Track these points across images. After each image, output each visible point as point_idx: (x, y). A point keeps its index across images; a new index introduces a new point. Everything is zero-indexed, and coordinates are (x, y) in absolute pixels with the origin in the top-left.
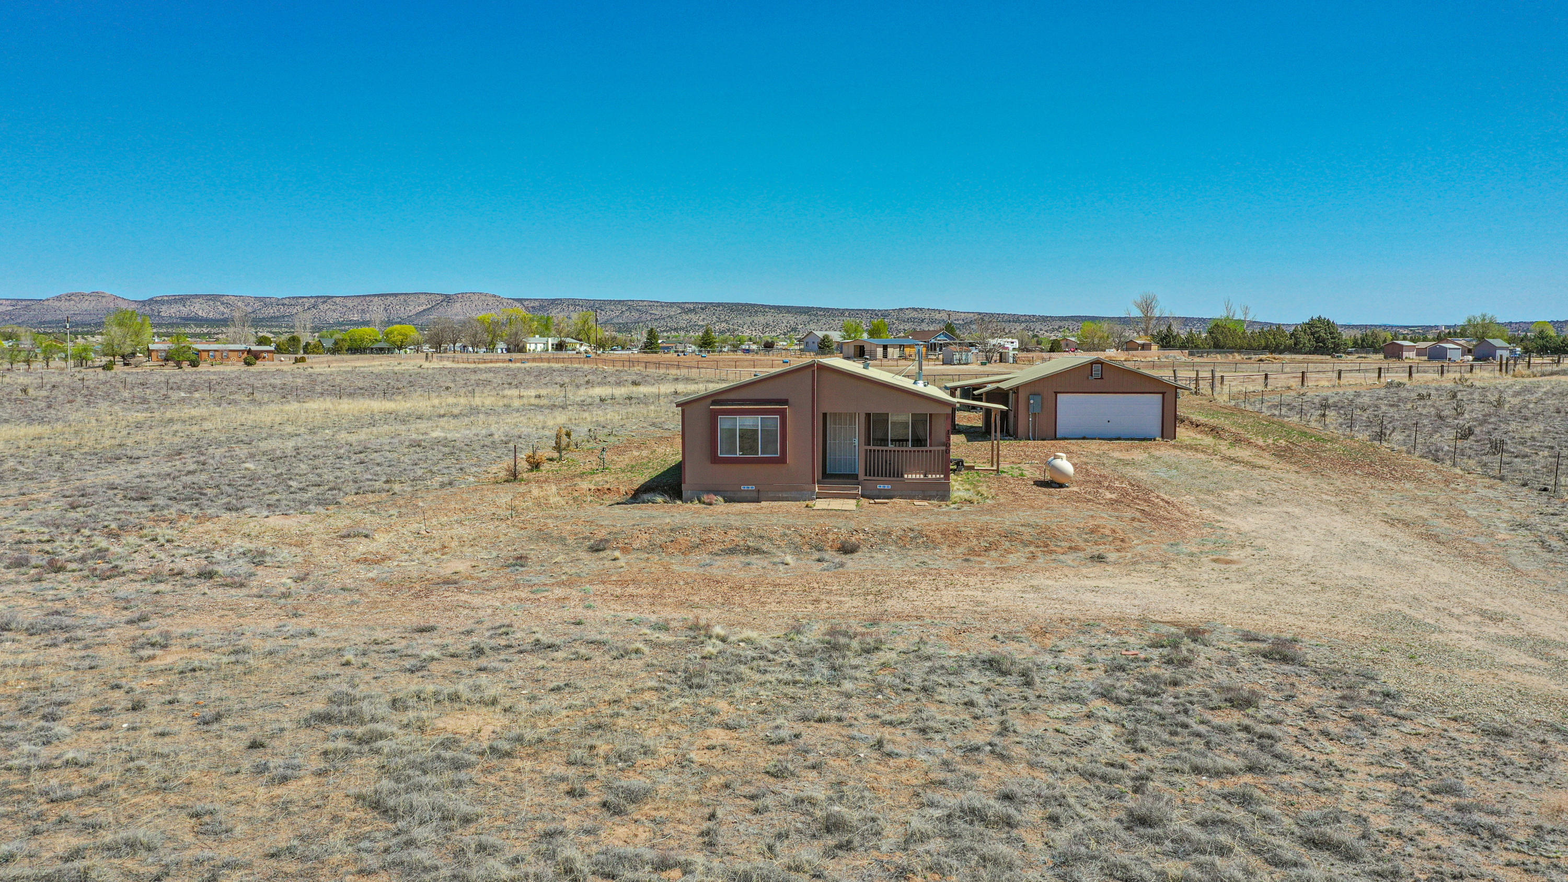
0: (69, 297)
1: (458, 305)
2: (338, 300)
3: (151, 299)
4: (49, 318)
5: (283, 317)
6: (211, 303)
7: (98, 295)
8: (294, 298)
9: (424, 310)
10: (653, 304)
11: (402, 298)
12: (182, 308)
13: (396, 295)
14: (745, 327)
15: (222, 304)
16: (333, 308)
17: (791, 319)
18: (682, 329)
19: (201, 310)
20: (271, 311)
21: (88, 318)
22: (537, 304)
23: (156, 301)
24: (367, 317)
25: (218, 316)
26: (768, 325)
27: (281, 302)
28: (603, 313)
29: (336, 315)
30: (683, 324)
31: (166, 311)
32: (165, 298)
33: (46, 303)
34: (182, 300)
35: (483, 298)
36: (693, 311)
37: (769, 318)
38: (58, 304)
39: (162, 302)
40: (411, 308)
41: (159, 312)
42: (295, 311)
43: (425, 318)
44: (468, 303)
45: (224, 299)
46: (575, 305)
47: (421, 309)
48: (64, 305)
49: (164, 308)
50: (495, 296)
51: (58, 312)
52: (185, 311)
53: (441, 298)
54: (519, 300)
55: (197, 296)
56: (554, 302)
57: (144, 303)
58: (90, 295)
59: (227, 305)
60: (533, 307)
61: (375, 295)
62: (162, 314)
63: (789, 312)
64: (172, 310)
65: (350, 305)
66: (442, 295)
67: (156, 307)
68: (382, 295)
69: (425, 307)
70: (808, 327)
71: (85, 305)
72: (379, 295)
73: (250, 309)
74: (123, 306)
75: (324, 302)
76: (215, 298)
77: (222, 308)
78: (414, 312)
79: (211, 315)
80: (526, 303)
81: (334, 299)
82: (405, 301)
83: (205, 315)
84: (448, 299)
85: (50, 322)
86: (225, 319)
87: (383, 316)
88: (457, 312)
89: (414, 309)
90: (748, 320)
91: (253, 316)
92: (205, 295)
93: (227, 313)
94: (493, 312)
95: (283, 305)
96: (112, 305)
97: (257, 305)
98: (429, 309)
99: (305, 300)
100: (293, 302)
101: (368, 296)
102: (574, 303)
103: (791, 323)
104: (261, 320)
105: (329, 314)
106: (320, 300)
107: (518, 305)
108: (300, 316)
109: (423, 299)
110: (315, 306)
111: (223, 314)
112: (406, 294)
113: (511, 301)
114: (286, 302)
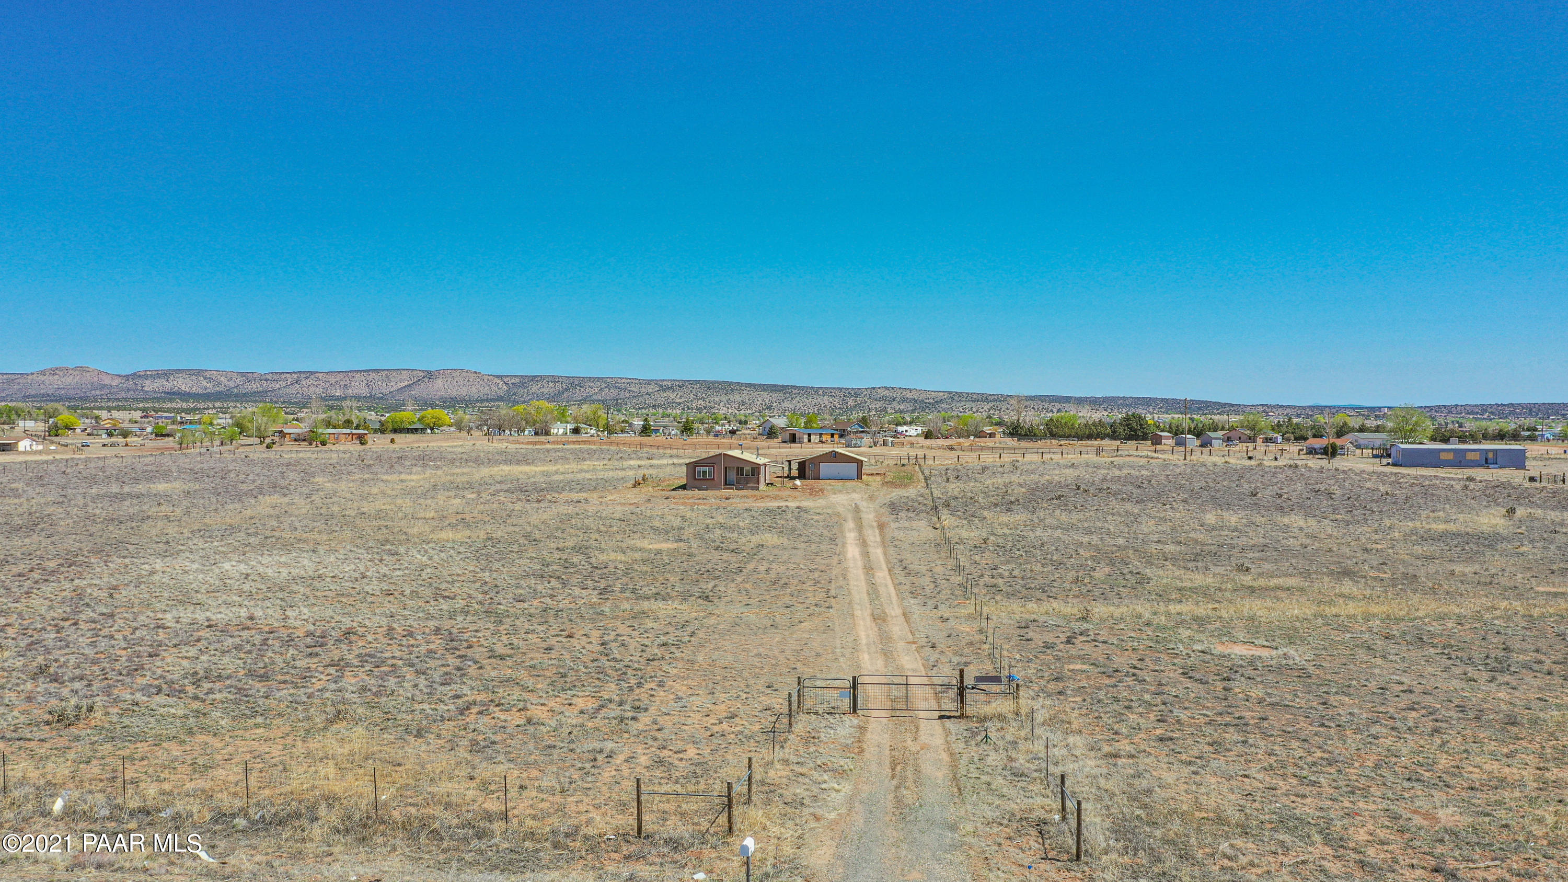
0: (54, 371)
1: (439, 381)
2: (320, 376)
3: (135, 374)
4: (33, 392)
5: (266, 392)
6: (194, 378)
7: (83, 369)
8: (276, 373)
9: (406, 386)
10: (631, 381)
11: (384, 373)
12: (165, 383)
13: (378, 371)
15: (205, 378)
16: (316, 383)
17: (766, 397)
18: (660, 406)
19: (183, 384)
20: (254, 387)
21: (71, 393)
22: (517, 380)
23: (140, 376)
25: (201, 391)
26: (743, 403)
27: (264, 377)
28: (582, 389)
29: (318, 391)
30: (661, 401)
31: (149, 386)
32: (148, 373)
33: (30, 377)
34: (166, 374)
35: (464, 374)
36: (671, 388)
37: (745, 396)
38: (42, 378)
39: (146, 377)
40: (393, 384)
41: (143, 387)
42: (278, 386)
43: (406, 393)
44: (449, 380)
45: (207, 374)
46: (555, 382)
47: (403, 385)
48: (47, 379)
49: (147, 382)
50: (476, 373)
51: (42, 386)
52: (168, 386)
53: (422, 374)
54: (500, 377)
55: (180, 371)
56: (533, 378)
57: (127, 377)
58: (75, 369)
59: (210, 380)
60: (513, 384)
61: (357, 371)
62: (146, 389)
63: (764, 390)
64: (156, 385)
65: (333, 380)
66: (423, 371)
67: (139, 382)
68: (365, 371)
69: (406, 383)
70: (783, 405)
71: (69, 380)
72: (361, 371)
73: (232, 384)
74: (107, 381)
75: (307, 378)
76: (199, 373)
77: (204, 383)
78: (395, 388)
79: (194, 390)
80: (506, 380)
81: (317, 375)
82: (387, 376)
83: (188, 390)
84: (430, 375)
85: (34, 396)
86: (208, 394)
87: (365, 392)
88: (439, 388)
89: (395, 384)
90: (724, 398)
91: (236, 391)
92: (189, 370)
93: (210, 387)
94: (474, 388)
95: (266, 380)
96: (96, 379)
97: (240, 380)
98: (410, 385)
99: (288, 375)
100: (275, 377)
101: (351, 372)
102: (554, 379)
103: (767, 401)
104: (245, 395)
105: (312, 389)
106: (303, 376)
107: (499, 381)
108: (283, 391)
109: (405, 375)
110: (297, 382)
111: (206, 388)
112: (388, 370)
113: (492, 378)
114: (269, 377)
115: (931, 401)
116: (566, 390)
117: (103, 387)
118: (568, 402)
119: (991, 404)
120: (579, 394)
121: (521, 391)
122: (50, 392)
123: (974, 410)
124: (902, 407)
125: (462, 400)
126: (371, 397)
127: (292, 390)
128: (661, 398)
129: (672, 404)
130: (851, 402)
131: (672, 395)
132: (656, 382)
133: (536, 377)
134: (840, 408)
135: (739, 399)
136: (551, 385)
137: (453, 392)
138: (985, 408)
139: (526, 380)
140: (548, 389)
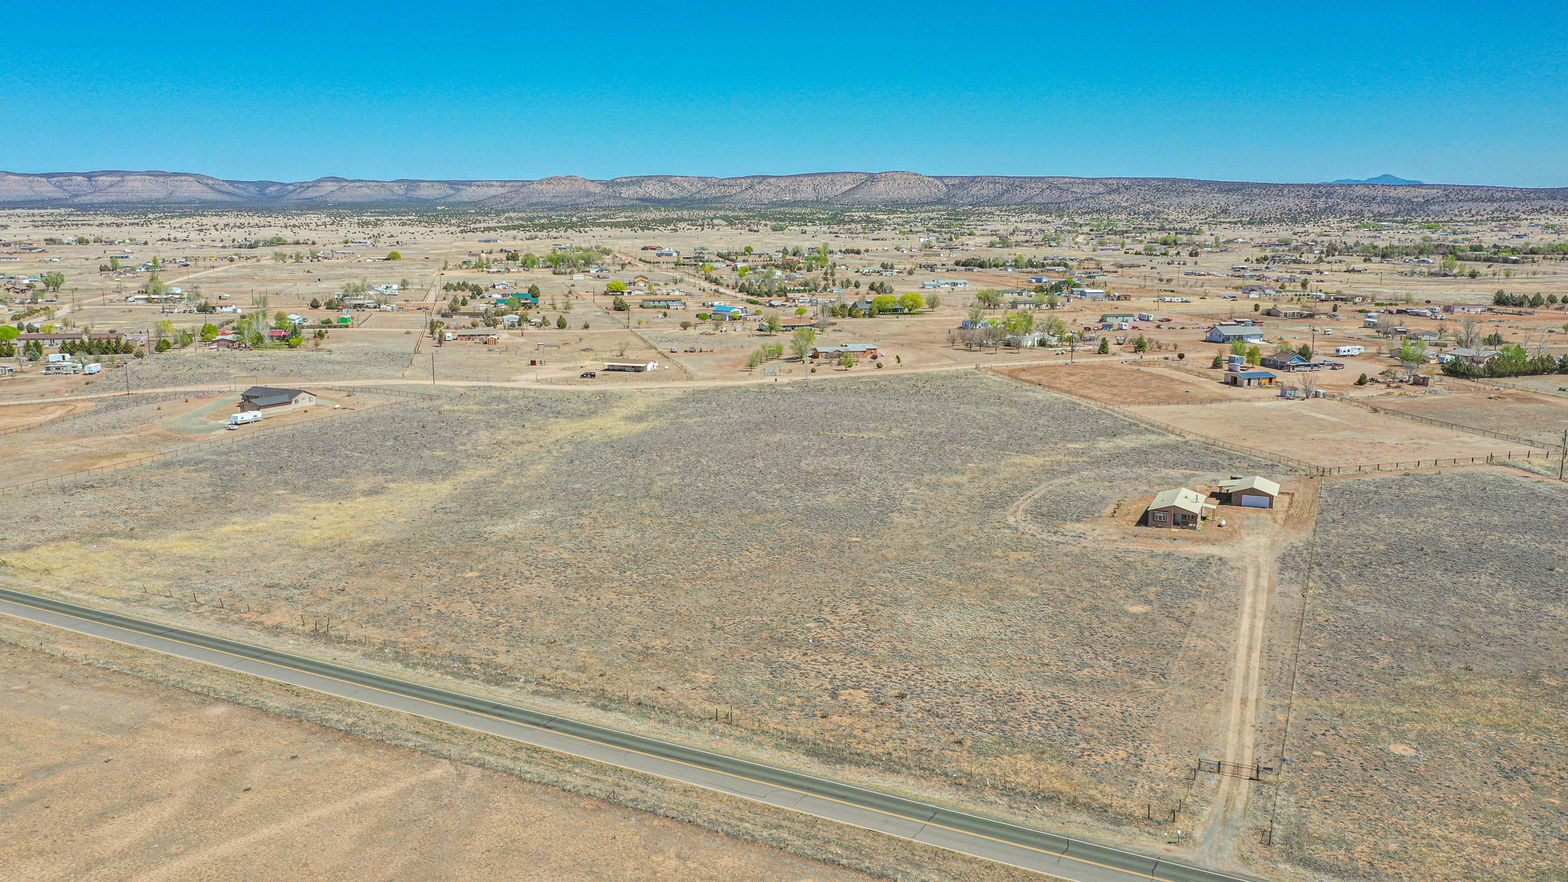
0: (549, 181)
1: (881, 184)
2: (772, 180)
3: (613, 181)
4: (534, 200)
5: (724, 197)
6: (662, 184)
7: (571, 178)
8: (733, 178)
9: (850, 190)
10: (1073, 181)
11: (830, 177)
12: (639, 189)
13: (823, 174)
14: (1171, 208)
15: (671, 184)
16: (768, 188)
17: (1221, 199)
18: (1105, 211)
19: (653, 190)
20: (714, 192)
21: (564, 201)
22: (957, 181)
23: (617, 183)
24: (798, 197)
25: (668, 197)
26: (1196, 206)
27: (722, 183)
28: (1023, 191)
29: (771, 195)
31: (627, 192)
32: (624, 180)
33: (532, 185)
34: (638, 181)
35: (905, 176)
36: (1117, 190)
37: (1199, 199)
38: (540, 187)
39: (622, 184)
40: (838, 187)
41: (620, 194)
42: (734, 191)
43: (850, 197)
44: (891, 182)
45: (672, 180)
46: (995, 183)
47: (847, 188)
48: (545, 188)
49: (624, 189)
50: (917, 174)
52: (641, 192)
53: (865, 177)
54: (940, 178)
55: (650, 178)
56: (973, 179)
57: (607, 184)
58: (565, 179)
59: (676, 185)
60: (953, 185)
61: (804, 175)
62: (623, 195)
63: (1220, 191)
64: (631, 192)
65: (783, 185)
66: (866, 174)
67: (617, 189)
68: (812, 175)
69: (850, 186)
70: (1240, 209)
71: (561, 188)
72: (808, 175)
73: (694, 190)
74: (592, 188)
75: (760, 183)
76: (664, 179)
77: (671, 189)
78: (840, 192)
79: (662, 196)
80: (946, 181)
81: (769, 180)
82: (832, 180)
83: (657, 196)
84: (872, 178)
85: (535, 204)
86: (674, 200)
87: (811, 196)
88: (881, 191)
89: (841, 188)
90: (1175, 201)
91: (698, 196)
92: (657, 176)
93: (676, 193)
94: (914, 191)
95: (724, 185)
96: (583, 187)
97: (701, 185)
98: (854, 188)
99: (743, 180)
100: (733, 182)
101: (799, 176)
102: (994, 180)
103: (1223, 203)
104: (706, 201)
105: (764, 194)
106: (756, 181)
107: (939, 183)
108: (739, 197)
109: (849, 178)
110: (751, 187)
111: (672, 194)
112: (833, 173)
113: (932, 179)
114: (726, 182)
115: (1421, 199)
116: (1007, 191)
117: (589, 194)
118: (1008, 205)
119: (1496, 205)
120: (1020, 195)
121: (961, 193)
122: (548, 200)
123: (1473, 212)
124: (1382, 210)
125: (903, 204)
126: (817, 201)
127: (747, 195)
128: (1106, 201)
129: (1118, 209)
130: (1321, 204)
131: (1117, 198)
132: (1102, 181)
133: (975, 177)
134: (1307, 212)
135: (1191, 203)
136: (991, 186)
137: (895, 195)
138: (1488, 210)
139: (966, 181)
140: (988, 191)
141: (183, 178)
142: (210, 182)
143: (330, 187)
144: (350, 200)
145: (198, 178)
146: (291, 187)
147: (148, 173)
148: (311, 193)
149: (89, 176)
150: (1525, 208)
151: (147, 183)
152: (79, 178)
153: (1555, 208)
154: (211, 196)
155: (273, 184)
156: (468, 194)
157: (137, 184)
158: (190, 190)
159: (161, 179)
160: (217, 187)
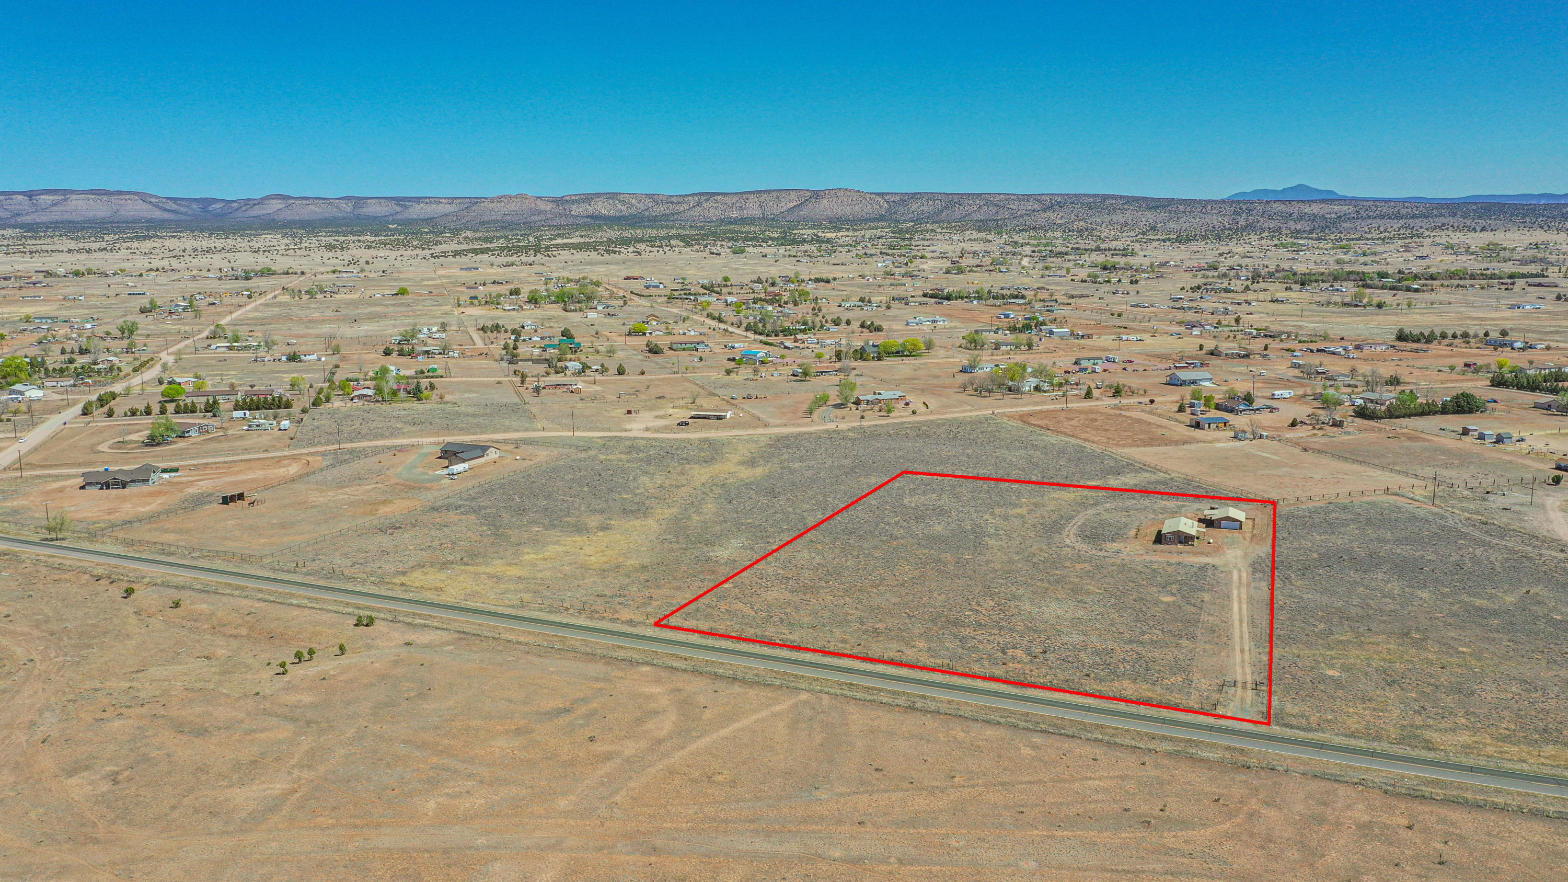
0: (500, 199)
1: (825, 201)
2: (718, 197)
3: (562, 197)
5: (673, 214)
6: (611, 201)
7: (523, 197)
8: (681, 196)
9: (795, 207)
10: (1008, 197)
11: (775, 194)
12: (588, 207)
13: (769, 192)
14: (1104, 225)
15: (620, 202)
16: (715, 205)
19: (603, 208)
20: (661, 209)
21: (518, 218)
22: (898, 198)
23: (567, 201)
24: (745, 214)
25: (618, 214)
26: (1126, 224)
27: (669, 200)
28: (961, 208)
29: (718, 212)
30: (1041, 222)
31: (576, 210)
32: (573, 198)
34: (588, 198)
35: (848, 193)
36: (1051, 208)
39: (572, 202)
40: (783, 204)
41: (571, 211)
43: (796, 214)
44: (835, 199)
45: (621, 197)
46: (935, 200)
47: (792, 205)
48: (497, 206)
49: (574, 207)
50: (859, 191)
52: (589, 209)
53: (808, 194)
54: (881, 195)
55: (598, 195)
56: (914, 196)
57: (558, 201)
58: (516, 197)
59: (623, 202)
60: (893, 202)
61: (750, 193)
62: (573, 213)
64: (581, 209)
65: (729, 202)
66: (809, 191)
67: (567, 207)
68: (758, 192)
69: (795, 203)
70: (1168, 226)
71: (512, 207)
72: (753, 192)
73: (642, 206)
74: (542, 206)
75: (707, 200)
76: (612, 196)
77: (619, 206)
78: (785, 208)
79: (612, 214)
80: (887, 198)
81: (716, 197)
82: (777, 197)
83: (607, 213)
84: (816, 195)
85: (486, 222)
86: (623, 217)
87: (758, 213)
88: (825, 207)
89: (786, 205)
90: (1107, 218)
91: (647, 213)
92: (605, 194)
93: (624, 210)
94: (857, 207)
95: (672, 203)
96: (533, 205)
97: (648, 203)
98: (798, 205)
99: (690, 198)
100: (680, 200)
101: (745, 193)
102: (933, 196)
103: (1151, 221)
104: (655, 219)
105: (712, 211)
106: (703, 198)
107: (880, 200)
108: (687, 214)
109: (793, 195)
110: (699, 204)
111: (621, 211)
112: (778, 191)
113: (873, 196)
114: (674, 200)
115: (1333, 216)
116: (946, 208)
117: (540, 212)
118: (949, 222)
119: (1402, 222)
120: (959, 212)
121: (901, 209)
122: (500, 218)
123: (1382, 229)
124: (1299, 227)
125: (848, 221)
127: (695, 213)
128: (1042, 218)
129: (1053, 226)
130: (1242, 222)
131: (1051, 215)
132: (1037, 198)
133: (915, 194)
134: (1230, 229)
135: (1122, 220)
136: (931, 202)
137: (838, 212)
138: (1395, 227)
139: (906, 198)
140: (927, 207)
141: (128, 197)
142: (153, 200)
143: (277, 205)
144: (298, 218)
145: (143, 197)
146: (235, 205)
147: (92, 192)
148: (257, 211)
149: (30, 195)
150: (1428, 226)
151: (91, 202)
152: (20, 197)
153: (1456, 225)
154: (158, 214)
155: (216, 201)
156: (417, 211)
157: (80, 202)
158: (134, 209)
159: (105, 198)
160: (161, 205)
